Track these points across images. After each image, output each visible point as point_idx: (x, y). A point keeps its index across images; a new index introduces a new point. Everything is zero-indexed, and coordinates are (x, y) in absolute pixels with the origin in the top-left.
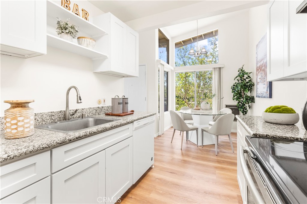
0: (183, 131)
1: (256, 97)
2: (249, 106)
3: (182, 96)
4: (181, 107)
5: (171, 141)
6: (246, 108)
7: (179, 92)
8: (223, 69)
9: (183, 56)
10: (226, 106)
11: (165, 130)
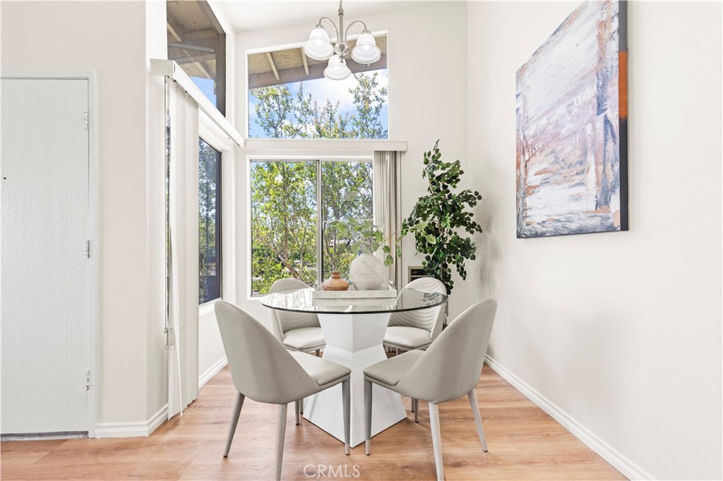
0: (286, 404)
1: (519, 236)
2: (458, 270)
3: (275, 249)
4: (269, 281)
5: (223, 453)
6: (450, 275)
7: (263, 232)
8: (404, 158)
9: (276, 122)
10: (413, 270)
11: (201, 383)
